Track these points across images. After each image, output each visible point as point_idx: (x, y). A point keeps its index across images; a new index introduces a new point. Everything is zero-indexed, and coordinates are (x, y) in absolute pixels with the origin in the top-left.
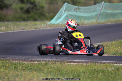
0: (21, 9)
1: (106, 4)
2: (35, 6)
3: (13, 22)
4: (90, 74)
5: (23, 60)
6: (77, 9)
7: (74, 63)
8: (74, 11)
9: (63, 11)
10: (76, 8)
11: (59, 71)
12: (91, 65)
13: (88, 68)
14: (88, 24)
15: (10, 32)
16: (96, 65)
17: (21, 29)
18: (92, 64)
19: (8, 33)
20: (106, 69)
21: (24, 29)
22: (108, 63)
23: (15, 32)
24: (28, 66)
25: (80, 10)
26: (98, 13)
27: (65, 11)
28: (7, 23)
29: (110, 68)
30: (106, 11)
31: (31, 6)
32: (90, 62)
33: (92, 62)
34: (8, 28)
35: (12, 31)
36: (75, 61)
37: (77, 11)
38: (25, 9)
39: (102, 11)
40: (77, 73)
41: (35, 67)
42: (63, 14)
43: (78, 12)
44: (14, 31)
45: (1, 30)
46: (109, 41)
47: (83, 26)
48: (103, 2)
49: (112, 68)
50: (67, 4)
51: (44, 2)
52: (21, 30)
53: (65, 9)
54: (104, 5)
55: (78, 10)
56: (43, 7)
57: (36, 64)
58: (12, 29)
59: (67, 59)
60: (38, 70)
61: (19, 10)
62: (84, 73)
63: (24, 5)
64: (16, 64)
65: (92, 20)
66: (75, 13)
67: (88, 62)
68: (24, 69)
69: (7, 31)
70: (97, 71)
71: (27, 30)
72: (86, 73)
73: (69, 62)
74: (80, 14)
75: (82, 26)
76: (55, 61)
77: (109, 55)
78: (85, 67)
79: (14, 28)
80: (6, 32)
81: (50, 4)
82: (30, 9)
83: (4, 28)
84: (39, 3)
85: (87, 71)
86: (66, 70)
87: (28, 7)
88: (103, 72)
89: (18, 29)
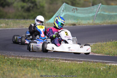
0: (22, 7)
1: (103, 6)
2: (36, 5)
3: (13, 20)
4: (82, 72)
5: (20, 56)
6: (75, 9)
7: (68, 61)
8: (72, 11)
9: (62, 11)
10: (74, 9)
11: (53, 68)
12: (84, 64)
13: (81, 66)
14: (84, 25)
15: (9, 29)
16: (89, 64)
17: (21, 26)
18: (85, 62)
19: (7, 30)
20: (98, 68)
21: (23, 27)
22: (100, 62)
24: (24, 62)
25: (78, 11)
26: (95, 14)
27: (63, 11)
28: (7, 20)
29: (102, 67)
30: (102, 13)
31: (32, 5)
32: (84, 61)
33: (86, 61)
34: (8, 25)
35: (12, 28)
36: (69, 59)
37: (74, 12)
38: (26, 7)
39: (98, 13)
40: (70, 70)
41: (30, 63)
42: (61, 13)
43: (75, 13)
44: (13, 28)
45: (1, 27)
46: (104, 42)
47: (80, 26)
48: (100, 4)
49: (104, 67)
51: (44, 2)
53: (64, 9)
54: (101, 7)
55: (76, 11)
56: (43, 7)
57: (32, 60)
58: (12, 26)
59: (62, 57)
60: (33, 66)
61: (20, 9)
62: (77, 71)
63: (25, 4)
64: (13, 59)
65: (88, 21)
66: (72, 13)
67: (82, 61)
68: (19, 65)
69: (7, 28)
70: (89, 70)
71: (25, 27)
72: (79, 71)
73: (64, 60)
74: (77, 14)
76: (50, 58)
77: (103, 55)
78: (78, 65)
79: (14, 25)
80: (5, 29)
81: (51, 4)
82: (31, 8)
83: (4, 25)
84: (39, 2)
85: (80, 69)
86: (60, 67)
87: (28, 6)
88: (95, 70)
89: (18, 26)
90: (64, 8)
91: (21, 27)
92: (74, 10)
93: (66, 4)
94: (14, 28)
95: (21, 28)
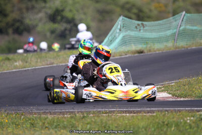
1: (189, 15)
4: (155, 130)
5: (47, 113)
6: (141, 25)
8: (136, 30)
9: (118, 31)
10: (138, 25)
11: (105, 127)
12: (158, 116)
15: (29, 68)
16: (166, 115)
19: (25, 70)
23: (38, 69)
24: (54, 122)
25: (146, 28)
26: (175, 30)
27: (120, 30)
28: (25, 55)
29: (189, 118)
30: (188, 27)
32: (159, 111)
34: (26, 62)
35: (34, 68)
37: (140, 30)
41: (65, 123)
42: (117, 35)
43: (142, 31)
45: (16, 67)
46: (193, 77)
47: (151, 53)
48: (184, 13)
49: (192, 118)
50: (123, 19)
52: (47, 65)
53: (121, 26)
54: (185, 18)
55: (142, 28)
57: (68, 117)
59: (120, 108)
60: (70, 127)
61: (48, 34)
62: (146, 128)
63: (56, 26)
64: (34, 119)
65: (165, 44)
68: (46, 127)
69: (25, 68)
70: (167, 125)
71: (57, 64)
72: (150, 128)
73: (123, 113)
74: (144, 33)
75: (149, 53)
76: (100, 111)
77: (192, 99)
78: (148, 119)
79: (37, 62)
80: (22, 69)
81: (101, 21)
82: (67, 32)
83: (20, 63)
85: (151, 125)
86: (116, 125)
87: (63, 29)
88: (177, 125)
89: (44, 63)
91: (50, 64)
92: (138, 27)
94: (37, 67)
95: (50, 66)
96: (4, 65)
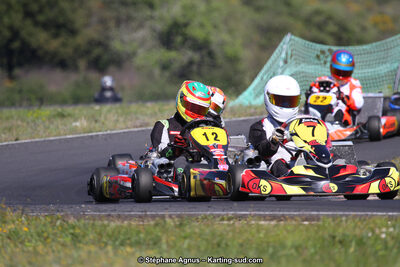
4: (316, 253)
5: (113, 216)
6: (327, 53)
7: (281, 220)
9: (281, 63)
10: (323, 52)
15: (100, 133)
16: (343, 223)
17: (138, 123)
19: (92, 137)
20: (370, 234)
21: (147, 125)
24: (119, 233)
26: (395, 65)
27: (286, 62)
28: (97, 107)
29: (384, 230)
31: (196, 57)
34: (96, 121)
35: (109, 132)
37: (325, 62)
38: (176, 66)
41: (142, 235)
42: (280, 70)
44: (112, 130)
45: (74, 130)
49: (392, 230)
52: (136, 127)
53: (287, 54)
57: (149, 226)
58: (110, 124)
60: (151, 243)
61: (157, 72)
62: (298, 248)
63: (173, 55)
66: (318, 66)
69: (91, 132)
70: (341, 242)
72: (305, 249)
79: (117, 121)
80: (86, 135)
83: (84, 122)
84: (222, 44)
85: (310, 242)
86: (241, 241)
87: (185, 60)
89: (129, 123)
90: (289, 52)
91: (141, 126)
92: (322, 56)
93: (293, 37)
94: (114, 132)
95: (140, 129)
96: (52, 126)
